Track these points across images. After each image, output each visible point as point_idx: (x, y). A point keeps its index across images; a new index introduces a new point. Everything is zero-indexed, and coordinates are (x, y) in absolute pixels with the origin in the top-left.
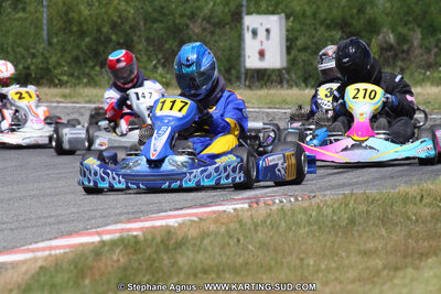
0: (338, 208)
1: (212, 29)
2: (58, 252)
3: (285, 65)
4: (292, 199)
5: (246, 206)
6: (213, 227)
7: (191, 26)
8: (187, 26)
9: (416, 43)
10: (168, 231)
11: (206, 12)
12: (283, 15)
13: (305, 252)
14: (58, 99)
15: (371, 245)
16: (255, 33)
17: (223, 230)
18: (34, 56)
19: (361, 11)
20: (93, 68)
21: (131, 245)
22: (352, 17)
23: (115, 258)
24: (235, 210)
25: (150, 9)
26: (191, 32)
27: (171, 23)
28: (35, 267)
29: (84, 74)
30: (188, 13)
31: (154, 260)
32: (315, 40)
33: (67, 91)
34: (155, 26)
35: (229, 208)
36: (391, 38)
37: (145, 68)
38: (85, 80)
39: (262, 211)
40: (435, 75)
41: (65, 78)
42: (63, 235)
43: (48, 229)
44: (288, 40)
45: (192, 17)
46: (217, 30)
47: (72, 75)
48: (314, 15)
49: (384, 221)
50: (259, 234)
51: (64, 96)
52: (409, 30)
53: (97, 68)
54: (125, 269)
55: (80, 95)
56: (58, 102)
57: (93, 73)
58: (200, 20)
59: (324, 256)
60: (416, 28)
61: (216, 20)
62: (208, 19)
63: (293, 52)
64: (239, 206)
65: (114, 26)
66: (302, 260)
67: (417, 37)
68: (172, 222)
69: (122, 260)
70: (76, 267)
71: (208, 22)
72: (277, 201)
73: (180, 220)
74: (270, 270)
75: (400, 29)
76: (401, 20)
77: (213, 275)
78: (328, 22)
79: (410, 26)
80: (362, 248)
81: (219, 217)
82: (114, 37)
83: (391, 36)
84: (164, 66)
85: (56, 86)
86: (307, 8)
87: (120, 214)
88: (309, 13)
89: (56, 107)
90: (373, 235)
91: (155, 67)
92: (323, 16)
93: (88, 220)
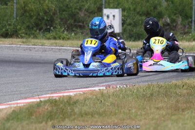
0: (146, 89)
1: (88, 15)
2: (20, 105)
3: (121, 31)
4: (125, 86)
5: (104, 88)
6: (90, 96)
7: (80, 13)
8: (78, 13)
9: (179, 23)
10: (70, 97)
11: (86, 7)
12: (121, 9)
13: (131, 107)
14: (20, 43)
15: (160, 105)
16: (108, 17)
17: (94, 97)
18: (10, 25)
19: (155, 8)
20: (36, 31)
21: (53, 102)
22: (151, 11)
23: (46, 107)
24: (99, 90)
25: (62, 5)
26: (80, 16)
27: (70, 12)
28: (10, 111)
29: (32, 34)
30: (78, 7)
31: (64, 109)
32: (134, 20)
33: (24, 40)
34: (64, 13)
35: (97, 89)
36: (168, 20)
37: (59, 32)
38: (32, 36)
39: (111, 90)
40: (188, 37)
41: (23, 35)
42: (22, 99)
43: (16, 96)
44: (123, 20)
45: (80, 9)
46: (91, 15)
47: (26, 34)
48: (135, 10)
49: (166, 95)
50: (111, 99)
51: (23, 42)
52: (177, 17)
53: (38, 31)
54: (51, 112)
55: (30, 42)
56: (21, 45)
57: (36, 33)
58: (84, 11)
59: (139, 109)
60: (179, 16)
61: (91, 11)
62: (87, 10)
63: (125, 26)
64: (101, 88)
65: (45, 13)
66: (130, 110)
67: (180, 20)
68: (71, 94)
69: (49, 109)
70: (29, 111)
71: (87, 12)
72: (118, 87)
73: (75, 93)
74: (115, 114)
75: (172, 17)
76: (173, 12)
77: (90, 116)
78: (141, 13)
79: (177, 15)
80: (156, 106)
81: (92, 92)
82: (45, 18)
83: (168, 19)
84: (67, 30)
85: (19, 38)
86: (131, 6)
87: (48, 91)
88: (132, 9)
89: (19, 47)
90: (161, 101)
91: (63, 31)
92: (138, 10)
93: (34, 93)
